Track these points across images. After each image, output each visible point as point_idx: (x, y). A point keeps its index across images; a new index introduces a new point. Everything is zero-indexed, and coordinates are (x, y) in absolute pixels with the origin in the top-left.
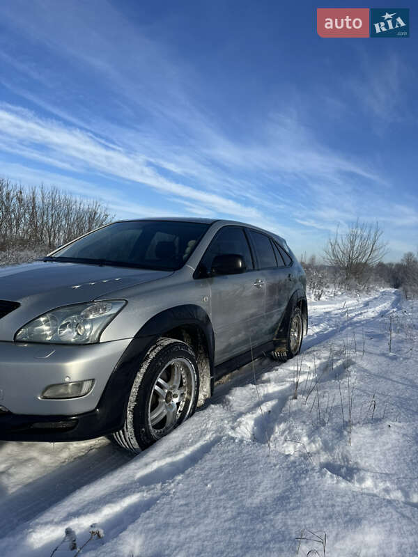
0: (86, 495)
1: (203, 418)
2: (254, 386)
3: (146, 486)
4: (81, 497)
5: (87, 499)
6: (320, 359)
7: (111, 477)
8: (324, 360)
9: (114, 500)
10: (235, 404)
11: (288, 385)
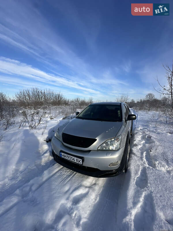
0: (130, 194)
1: (135, 161)
2: (136, 147)
3: (143, 189)
4: (130, 195)
5: (132, 195)
6: (141, 135)
7: (131, 186)
8: (142, 135)
9: (139, 195)
10: (137, 154)
11: (142, 145)
